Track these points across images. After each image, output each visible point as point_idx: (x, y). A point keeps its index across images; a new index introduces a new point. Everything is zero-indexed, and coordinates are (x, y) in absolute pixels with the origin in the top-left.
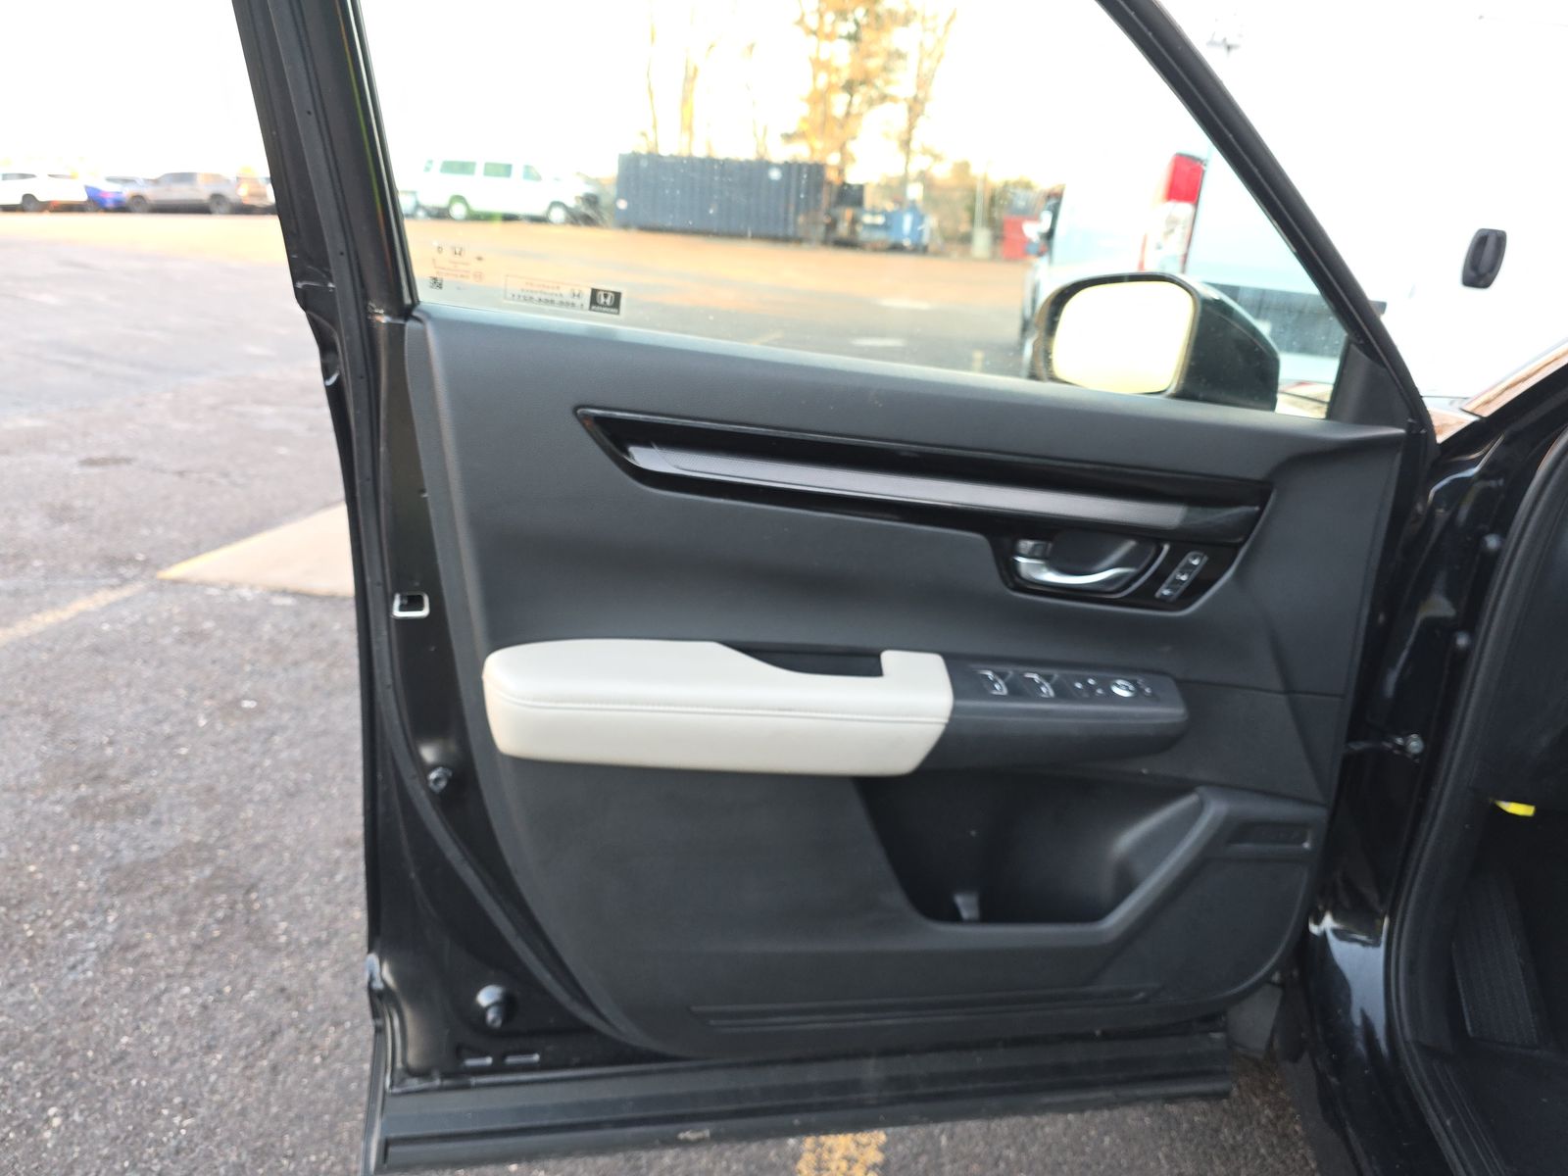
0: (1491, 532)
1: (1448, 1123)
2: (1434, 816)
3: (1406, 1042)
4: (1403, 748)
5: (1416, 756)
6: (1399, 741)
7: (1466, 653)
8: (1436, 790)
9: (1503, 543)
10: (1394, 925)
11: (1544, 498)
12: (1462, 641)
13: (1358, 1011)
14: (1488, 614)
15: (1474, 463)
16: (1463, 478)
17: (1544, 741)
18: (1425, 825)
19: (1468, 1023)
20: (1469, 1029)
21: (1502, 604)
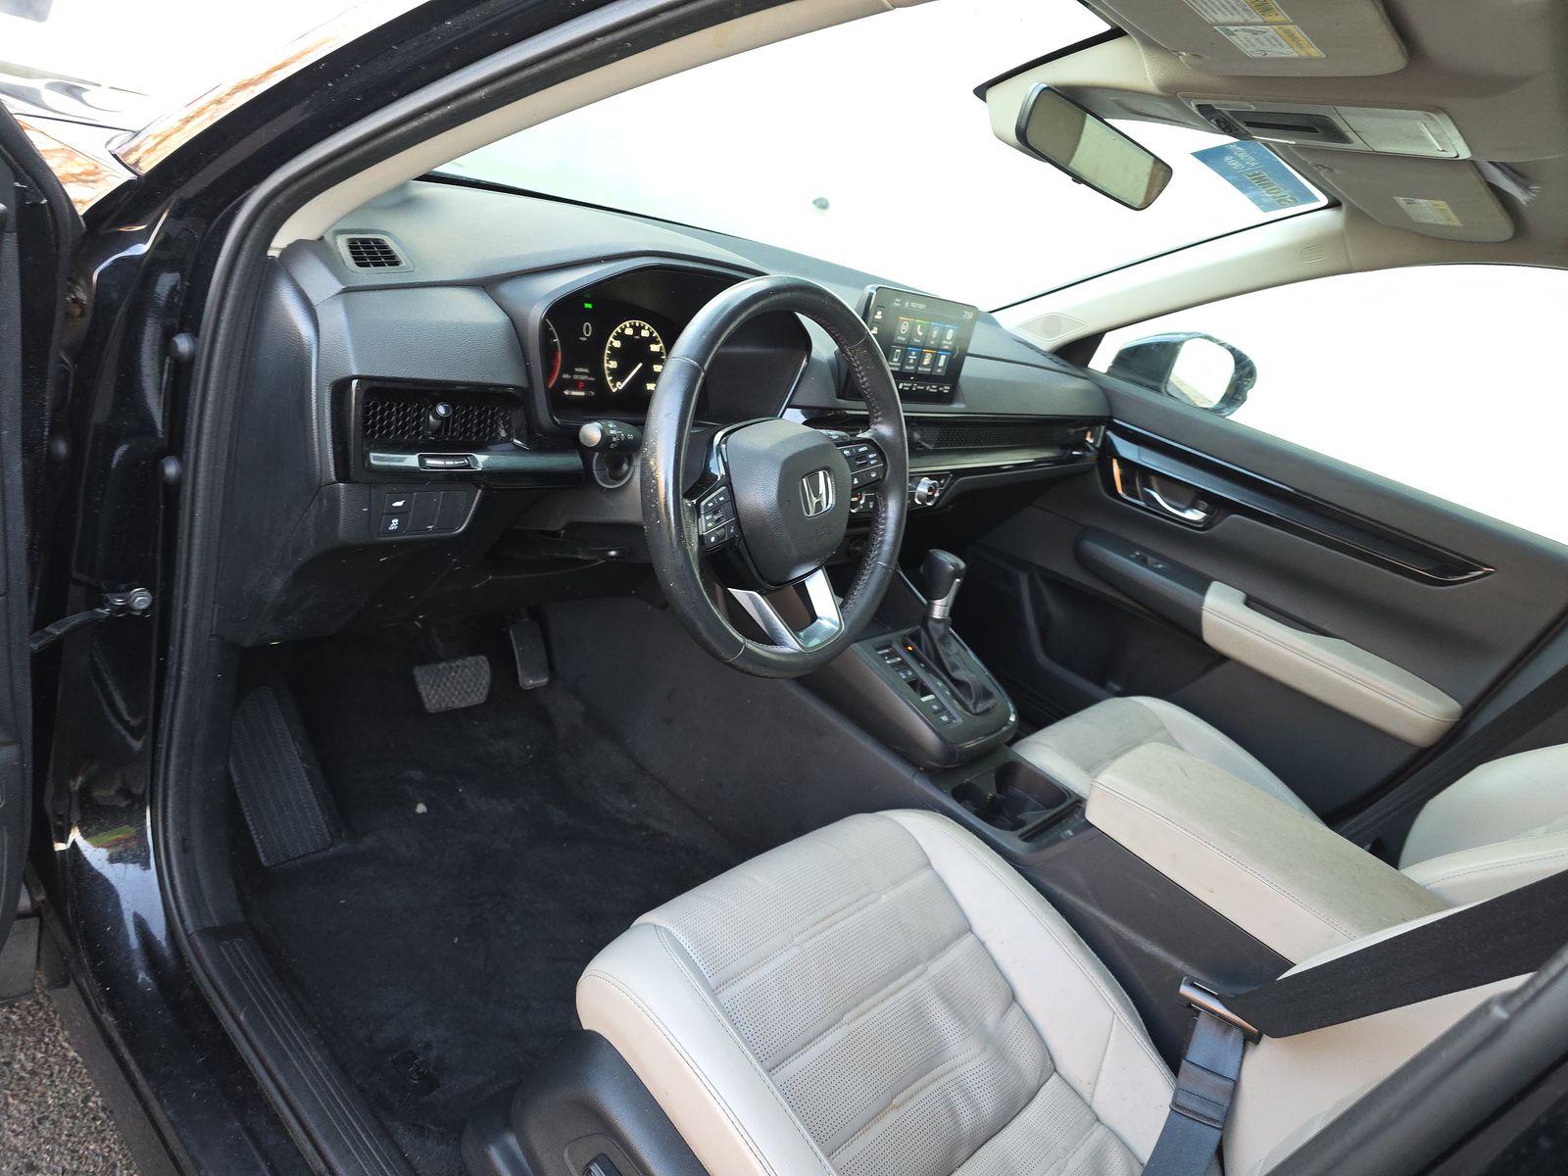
0: (181, 331)
1: (242, 1017)
2: (179, 678)
3: (188, 936)
4: (127, 608)
5: (144, 611)
6: (119, 602)
7: (180, 480)
8: (173, 649)
9: (195, 343)
10: (156, 811)
11: (232, 292)
12: (171, 469)
13: (131, 919)
14: (193, 438)
15: (143, 237)
16: (132, 257)
17: (278, 584)
18: (169, 691)
19: (261, 855)
20: (263, 859)
21: (207, 425)
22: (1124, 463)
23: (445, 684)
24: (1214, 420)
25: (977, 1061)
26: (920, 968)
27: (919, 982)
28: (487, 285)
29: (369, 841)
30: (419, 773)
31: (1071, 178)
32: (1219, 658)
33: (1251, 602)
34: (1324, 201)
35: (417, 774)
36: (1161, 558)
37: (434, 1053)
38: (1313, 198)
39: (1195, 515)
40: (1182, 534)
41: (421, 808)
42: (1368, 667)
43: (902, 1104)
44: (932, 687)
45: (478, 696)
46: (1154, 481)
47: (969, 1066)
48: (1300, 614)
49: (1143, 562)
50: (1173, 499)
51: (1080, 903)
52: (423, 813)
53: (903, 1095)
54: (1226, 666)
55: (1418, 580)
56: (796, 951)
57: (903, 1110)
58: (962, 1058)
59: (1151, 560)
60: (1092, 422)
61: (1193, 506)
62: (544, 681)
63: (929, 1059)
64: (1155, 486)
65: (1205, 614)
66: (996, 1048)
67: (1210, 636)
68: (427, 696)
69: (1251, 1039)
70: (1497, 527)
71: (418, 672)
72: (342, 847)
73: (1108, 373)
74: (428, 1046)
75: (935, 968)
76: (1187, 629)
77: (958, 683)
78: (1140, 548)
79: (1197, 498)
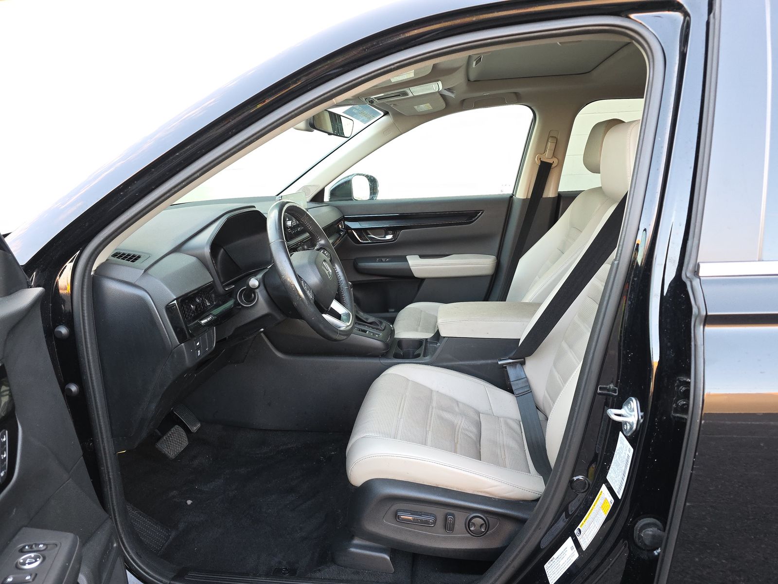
22: (356, 230)
23: (171, 444)
24: (372, 202)
25: (463, 421)
26: (431, 406)
27: (434, 410)
28: (177, 249)
29: (181, 526)
30: (174, 492)
31: (327, 134)
32: (422, 280)
33: (422, 257)
34: (382, 114)
35: (175, 493)
36: (388, 257)
37: (284, 563)
38: (379, 114)
39: (389, 237)
40: (388, 245)
41: (189, 502)
42: (466, 258)
43: (458, 442)
44: (366, 329)
45: (185, 443)
46: (368, 231)
47: (463, 423)
48: (438, 253)
49: (382, 261)
50: (380, 235)
51: (453, 363)
52: (191, 503)
53: (456, 439)
54: (425, 282)
55: (465, 224)
56: (402, 420)
57: (459, 443)
58: (459, 422)
59: (383, 260)
60: (338, 221)
61: (387, 234)
62: (199, 425)
63: (453, 427)
64: (370, 234)
65: (412, 268)
66: (463, 414)
67: (416, 274)
68: (168, 452)
69: (523, 363)
70: (476, 198)
71: (159, 445)
72: (173, 534)
73: (330, 201)
74: (280, 563)
75: (434, 404)
76: (408, 277)
77: (371, 323)
78: (378, 257)
79: (387, 230)
